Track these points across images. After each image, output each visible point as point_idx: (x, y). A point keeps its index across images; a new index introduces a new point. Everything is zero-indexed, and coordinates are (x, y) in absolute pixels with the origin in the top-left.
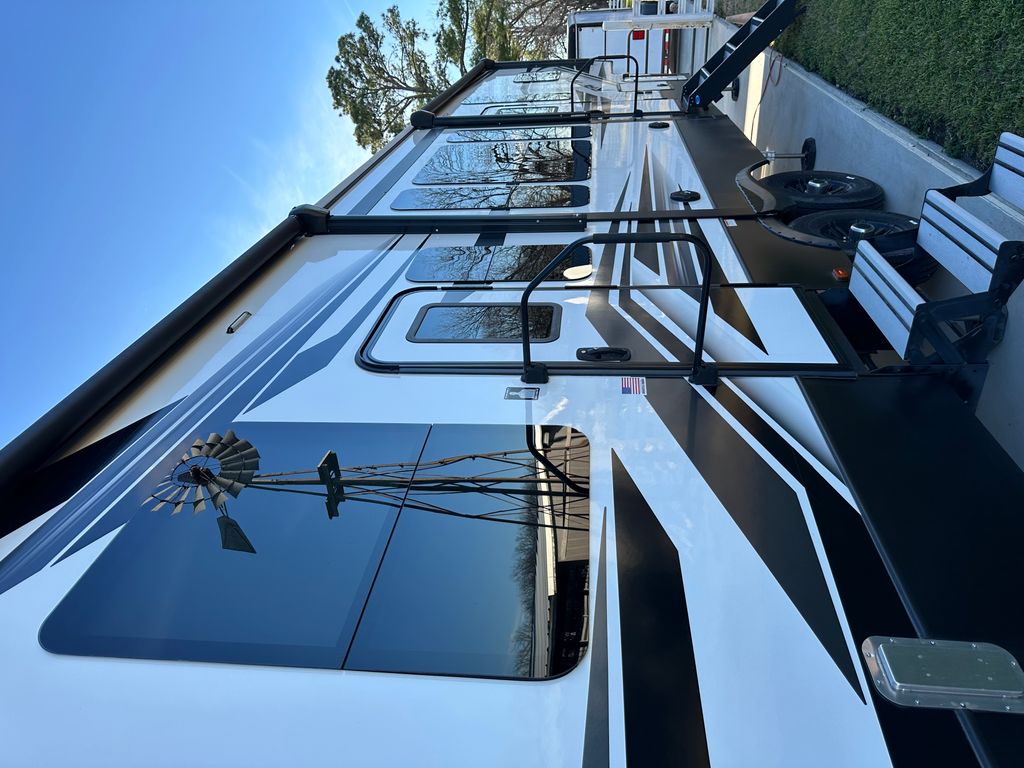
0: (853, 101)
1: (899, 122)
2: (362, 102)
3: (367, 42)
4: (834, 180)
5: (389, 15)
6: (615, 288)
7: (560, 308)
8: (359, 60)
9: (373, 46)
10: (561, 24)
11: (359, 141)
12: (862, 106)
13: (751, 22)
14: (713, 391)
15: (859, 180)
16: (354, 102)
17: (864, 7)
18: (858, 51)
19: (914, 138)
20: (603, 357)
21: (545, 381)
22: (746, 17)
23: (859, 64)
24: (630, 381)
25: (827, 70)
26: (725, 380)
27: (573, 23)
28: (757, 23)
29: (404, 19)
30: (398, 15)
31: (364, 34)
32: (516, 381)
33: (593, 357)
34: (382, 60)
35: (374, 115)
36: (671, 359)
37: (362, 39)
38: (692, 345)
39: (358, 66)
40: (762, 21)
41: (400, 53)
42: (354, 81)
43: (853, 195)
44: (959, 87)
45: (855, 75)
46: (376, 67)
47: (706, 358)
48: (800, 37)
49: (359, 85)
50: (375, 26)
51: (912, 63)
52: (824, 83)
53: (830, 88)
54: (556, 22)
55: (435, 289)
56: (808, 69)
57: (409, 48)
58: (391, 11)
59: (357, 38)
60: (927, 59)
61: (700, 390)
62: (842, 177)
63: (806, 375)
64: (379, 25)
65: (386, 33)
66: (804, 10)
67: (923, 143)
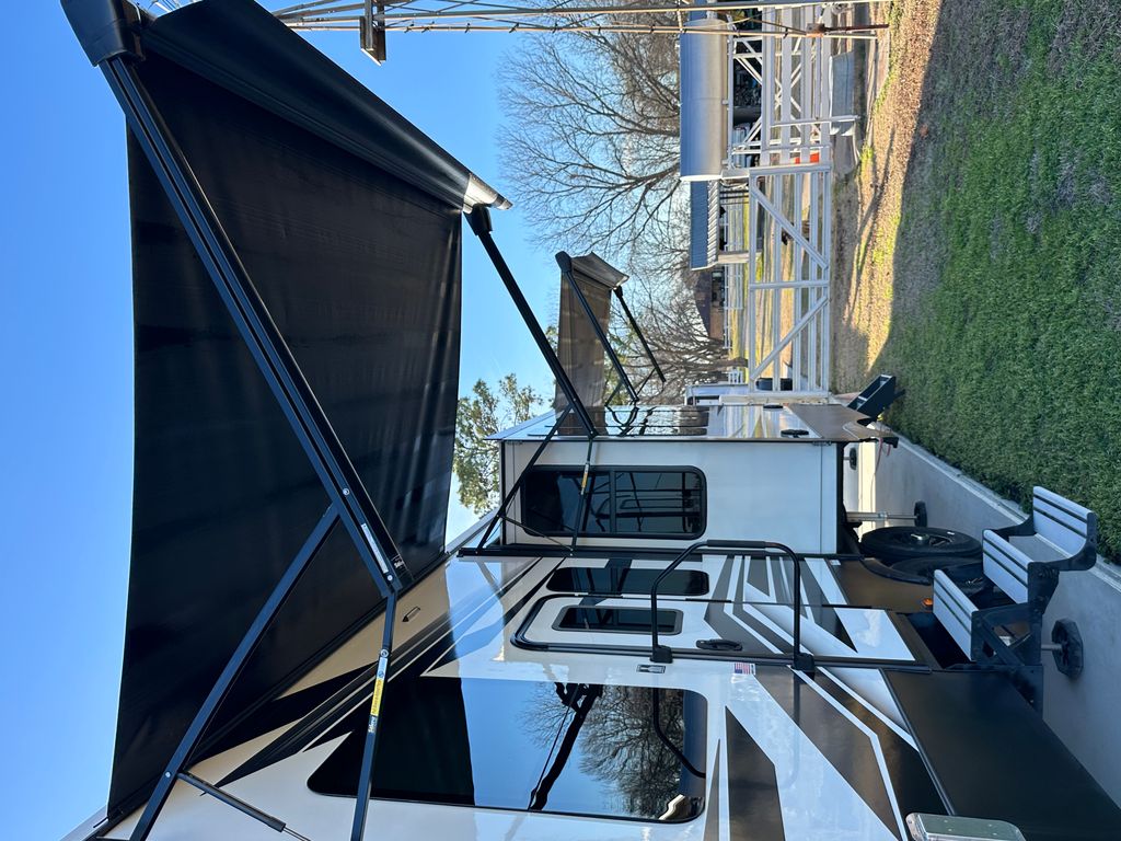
0: (952, 468)
1: (987, 486)
2: (469, 462)
3: (482, 406)
4: (939, 536)
5: (506, 381)
6: (730, 602)
7: (682, 613)
8: (471, 422)
9: (487, 409)
10: (678, 395)
11: (462, 500)
12: (958, 472)
13: (857, 400)
14: (812, 676)
15: (958, 535)
16: (462, 461)
17: (948, 392)
18: (948, 428)
19: (998, 498)
20: (719, 647)
21: (671, 662)
22: (854, 395)
23: (951, 437)
24: (741, 665)
25: (926, 442)
26: (821, 669)
27: (690, 395)
28: (862, 401)
29: (520, 387)
30: (515, 382)
31: (479, 398)
32: (646, 661)
33: (711, 647)
34: (494, 422)
35: (481, 475)
36: (776, 651)
37: (477, 402)
38: (791, 641)
39: (470, 427)
40: (866, 400)
41: (513, 416)
42: (463, 441)
43: (951, 547)
44: (1021, 456)
45: (948, 447)
46: (488, 429)
47: (803, 650)
48: (903, 414)
49: (469, 445)
50: (490, 392)
51: (987, 437)
52: (926, 452)
53: (933, 457)
54: (674, 392)
55: (573, 596)
56: (913, 442)
57: (523, 412)
58: (508, 378)
59: (471, 402)
60: (996, 434)
61: (801, 674)
62: (944, 533)
63: (889, 668)
64: (494, 390)
65: (501, 398)
66: (903, 392)
67: (1004, 502)
